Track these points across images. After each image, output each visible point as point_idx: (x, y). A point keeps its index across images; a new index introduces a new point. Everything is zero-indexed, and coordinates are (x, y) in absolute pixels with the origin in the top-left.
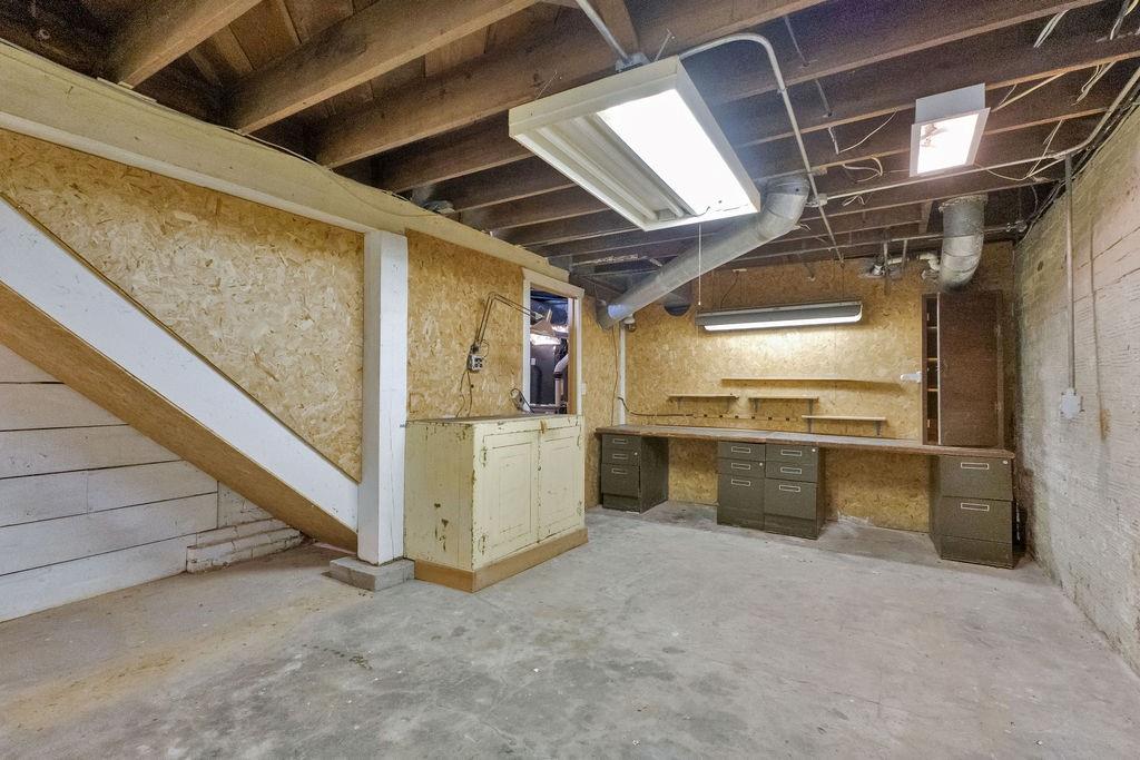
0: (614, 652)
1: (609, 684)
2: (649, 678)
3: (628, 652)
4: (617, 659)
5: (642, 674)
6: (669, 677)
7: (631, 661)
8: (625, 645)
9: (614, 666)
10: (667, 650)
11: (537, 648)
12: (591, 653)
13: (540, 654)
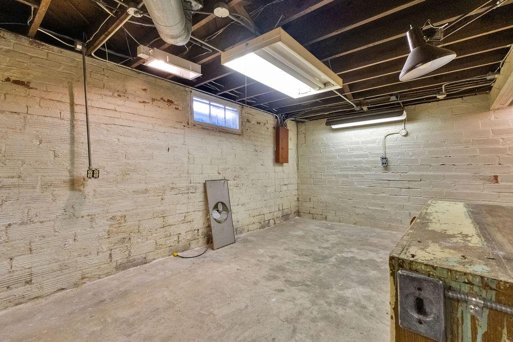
0: (307, 291)
1: (309, 280)
2: (294, 281)
3: (300, 291)
4: (306, 288)
5: (296, 282)
6: (286, 281)
7: (300, 287)
8: (302, 294)
9: (307, 285)
10: (283, 290)
11: (344, 295)
12: (318, 291)
13: (341, 292)
